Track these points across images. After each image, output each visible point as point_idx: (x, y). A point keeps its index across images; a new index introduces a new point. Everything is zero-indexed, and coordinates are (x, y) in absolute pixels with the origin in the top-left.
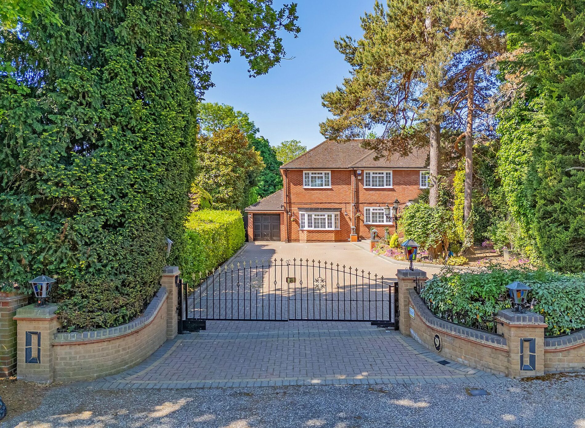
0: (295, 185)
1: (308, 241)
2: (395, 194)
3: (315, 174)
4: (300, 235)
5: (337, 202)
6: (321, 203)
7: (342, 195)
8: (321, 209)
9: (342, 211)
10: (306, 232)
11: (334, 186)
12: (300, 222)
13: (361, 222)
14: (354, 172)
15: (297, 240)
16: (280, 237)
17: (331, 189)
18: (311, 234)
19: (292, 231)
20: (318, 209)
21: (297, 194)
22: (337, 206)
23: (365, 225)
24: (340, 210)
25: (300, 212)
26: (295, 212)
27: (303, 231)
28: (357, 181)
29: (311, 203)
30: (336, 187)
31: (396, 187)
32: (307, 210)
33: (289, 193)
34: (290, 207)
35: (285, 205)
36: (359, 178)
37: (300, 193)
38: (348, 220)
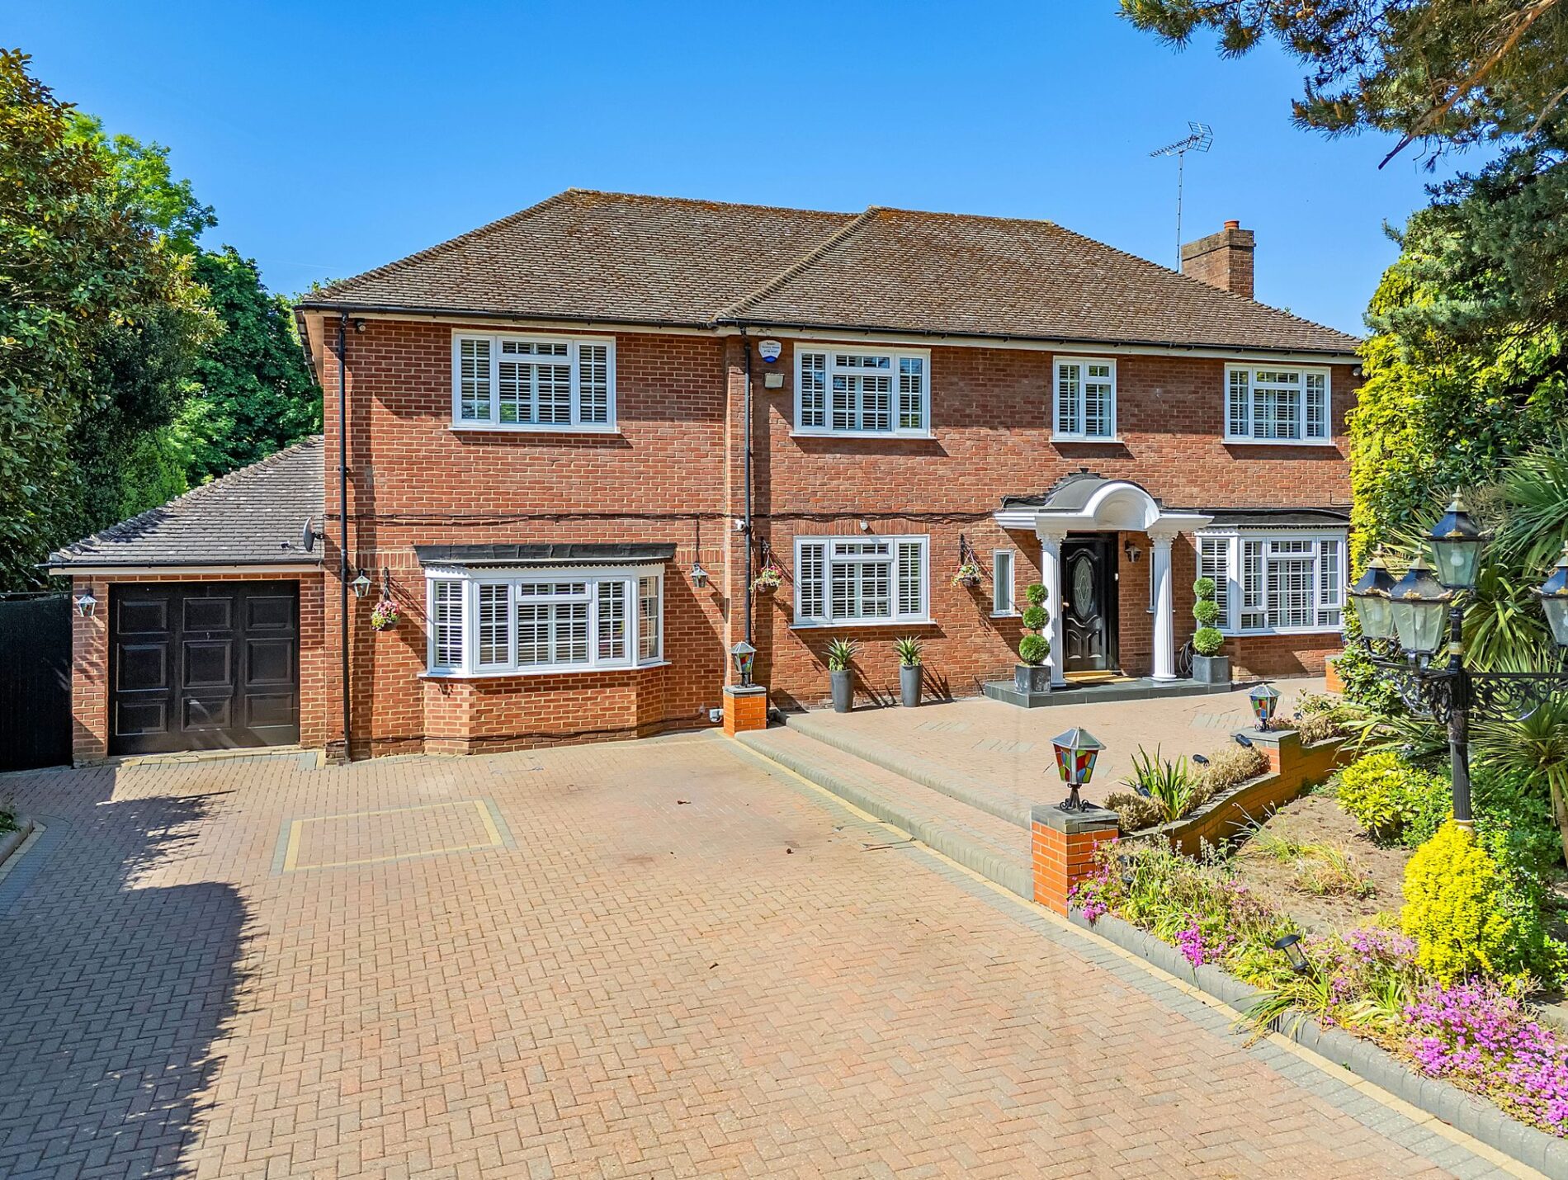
0: (400, 410)
1: (480, 742)
2: (942, 470)
3: (525, 349)
4: (428, 706)
5: (651, 509)
6: (558, 518)
7: (679, 472)
8: (558, 549)
9: (679, 562)
10: (466, 690)
11: (634, 424)
12: (430, 632)
13: (778, 615)
14: (747, 348)
15: (409, 740)
16: (295, 719)
17: (617, 442)
18: (500, 702)
19: (379, 684)
20: (540, 549)
21: (410, 462)
22: (648, 533)
23: (800, 633)
24: (664, 552)
25: (430, 573)
26: (399, 569)
27: (445, 684)
28: (762, 396)
29: (496, 520)
30: (641, 432)
31: (949, 437)
32: (470, 556)
33: (363, 456)
34: (367, 541)
35: (334, 530)
36: (773, 380)
37: (430, 462)
38: (707, 606)
